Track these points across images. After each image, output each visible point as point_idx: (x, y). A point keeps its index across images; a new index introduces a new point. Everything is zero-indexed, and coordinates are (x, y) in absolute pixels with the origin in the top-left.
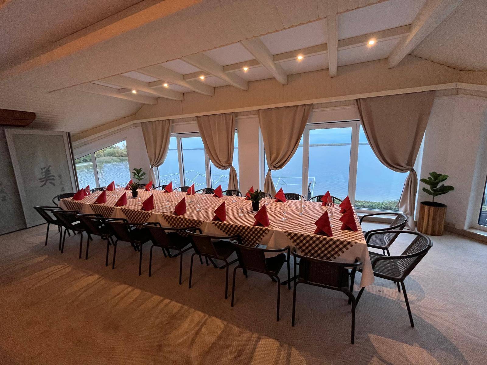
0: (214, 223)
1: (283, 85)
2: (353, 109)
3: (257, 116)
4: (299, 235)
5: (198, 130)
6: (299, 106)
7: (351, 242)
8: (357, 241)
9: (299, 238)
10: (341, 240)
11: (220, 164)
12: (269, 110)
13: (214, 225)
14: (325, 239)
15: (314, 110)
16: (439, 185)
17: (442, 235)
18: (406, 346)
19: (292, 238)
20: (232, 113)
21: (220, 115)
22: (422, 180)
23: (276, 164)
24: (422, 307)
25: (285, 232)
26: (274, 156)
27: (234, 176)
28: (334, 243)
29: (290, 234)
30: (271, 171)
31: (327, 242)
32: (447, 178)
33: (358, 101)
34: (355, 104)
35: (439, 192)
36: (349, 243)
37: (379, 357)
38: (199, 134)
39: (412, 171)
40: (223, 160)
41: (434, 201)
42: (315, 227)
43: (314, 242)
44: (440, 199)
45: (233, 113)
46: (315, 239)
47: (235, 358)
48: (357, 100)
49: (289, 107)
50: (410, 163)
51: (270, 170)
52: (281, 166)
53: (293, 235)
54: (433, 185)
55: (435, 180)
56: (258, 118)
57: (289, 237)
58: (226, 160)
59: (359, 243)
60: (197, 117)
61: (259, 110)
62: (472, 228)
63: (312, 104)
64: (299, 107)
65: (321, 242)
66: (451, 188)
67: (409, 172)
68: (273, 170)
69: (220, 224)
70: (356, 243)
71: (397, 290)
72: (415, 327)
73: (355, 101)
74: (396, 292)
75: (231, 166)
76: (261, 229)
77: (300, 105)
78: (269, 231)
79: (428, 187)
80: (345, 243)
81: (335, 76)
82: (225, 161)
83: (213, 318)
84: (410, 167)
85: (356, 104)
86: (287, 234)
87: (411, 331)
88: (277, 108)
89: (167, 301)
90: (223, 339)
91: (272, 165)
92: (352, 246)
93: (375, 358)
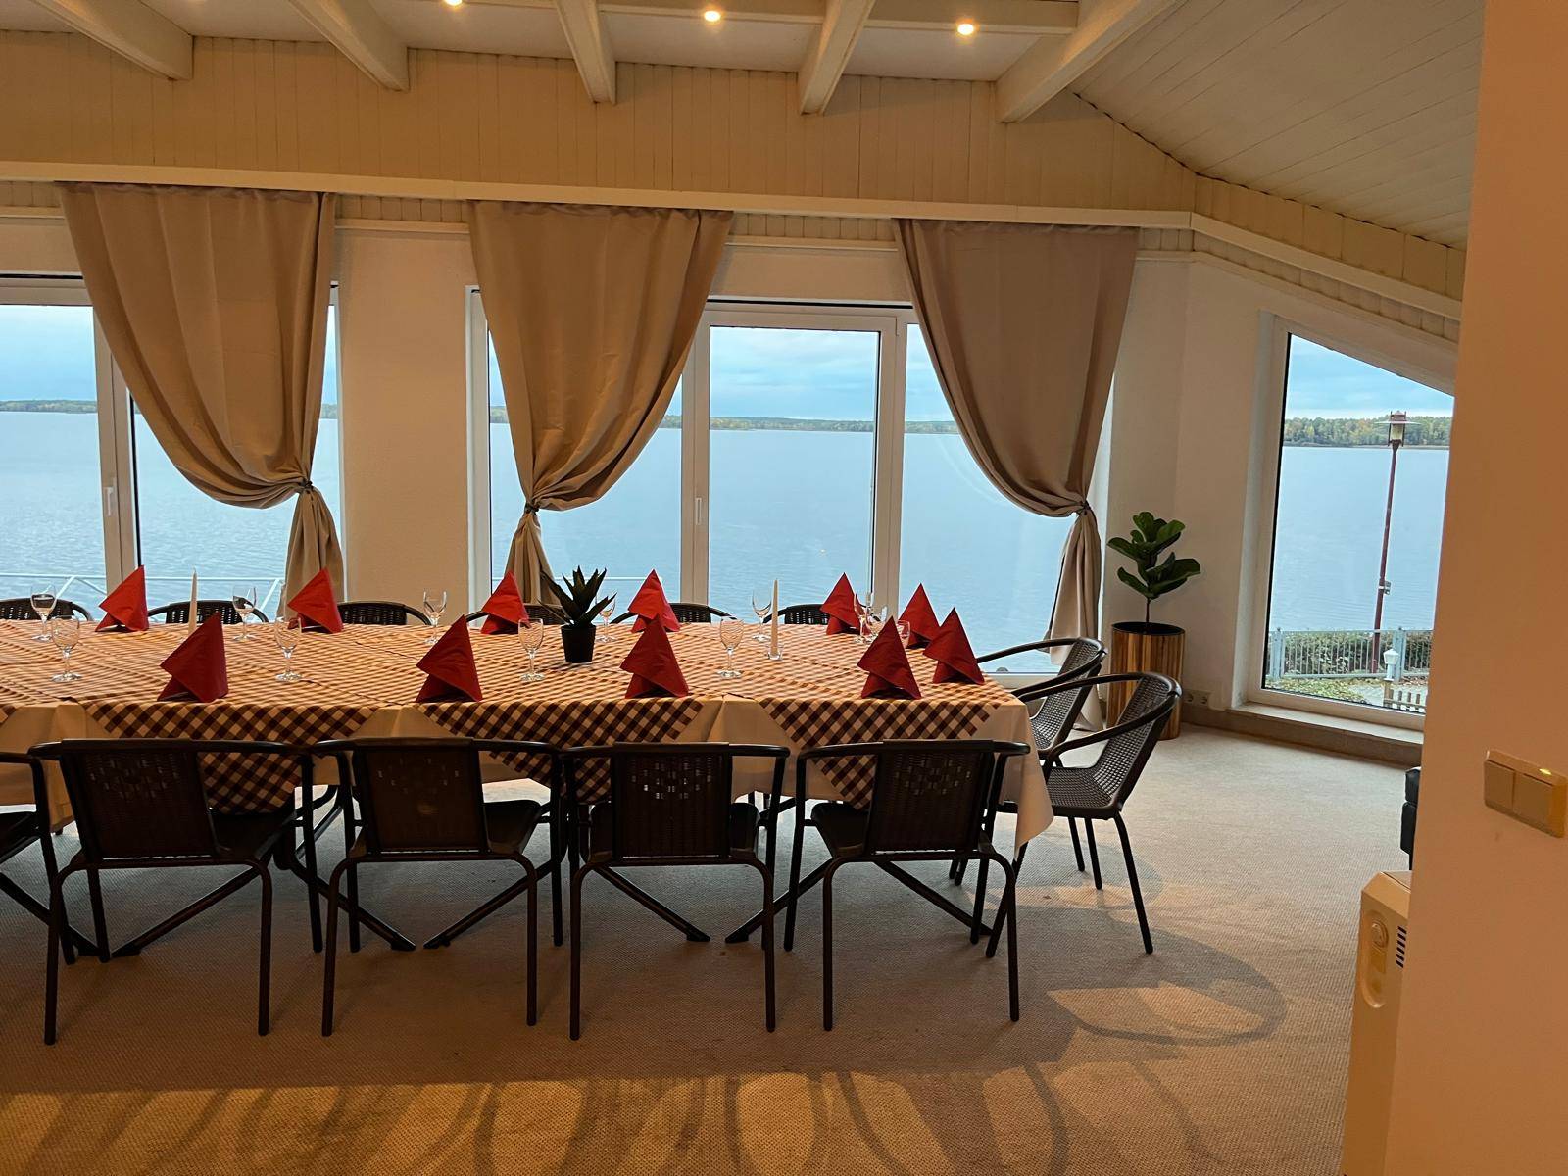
0: (431, 710)
1: (596, 102)
2: (886, 256)
3: (462, 229)
4: (814, 707)
5: (77, 263)
6: (674, 214)
7: (983, 705)
8: (996, 701)
9: (815, 717)
10: (951, 702)
11: (235, 475)
12: (529, 208)
13: (434, 718)
14: (902, 707)
15: (737, 241)
16: (1161, 559)
17: (1177, 736)
18: (1145, 993)
19: (792, 719)
20: (315, 199)
21: (234, 197)
22: (1115, 543)
23: (561, 481)
24: (1162, 909)
25: (764, 704)
26: (550, 439)
27: (324, 542)
28: (934, 715)
29: (781, 707)
30: (541, 513)
31: (912, 718)
32: (1179, 534)
33: (907, 228)
34: (894, 240)
35: (1162, 580)
36: (976, 709)
37: (1086, 1027)
38: (82, 288)
39: (1085, 510)
40: (254, 452)
41: (1150, 621)
42: (864, 676)
43: (869, 723)
44: (1166, 609)
45: (320, 195)
46: (870, 711)
47: (678, 1145)
48: (901, 221)
49: (625, 209)
50: (1079, 478)
51: (532, 508)
52: (591, 490)
53: (792, 708)
54: (1146, 557)
55: (1150, 540)
56: (468, 244)
57: (781, 719)
58: (271, 451)
59: (1003, 706)
60: (69, 187)
61: (472, 203)
62: (1248, 702)
63: (732, 212)
64: (675, 222)
65: (890, 720)
66: (1191, 566)
67: (1074, 516)
68: (550, 507)
69: (469, 713)
70: (996, 706)
71: (1093, 886)
72: (1155, 952)
73: (896, 227)
74: (1091, 892)
75: (306, 486)
76: (666, 706)
77: (680, 210)
78: (698, 707)
79: (1132, 567)
80: (965, 711)
81: (818, 112)
82: (267, 457)
83: (514, 1086)
84: (1077, 497)
85: (898, 237)
86: (771, 708)
87: (1148, 961)
88: (571, 206)
89: (244, 1097)
90: (601, 1123)
91: (546, 483)
92: (985, 717)
93: (1079, 1032)
